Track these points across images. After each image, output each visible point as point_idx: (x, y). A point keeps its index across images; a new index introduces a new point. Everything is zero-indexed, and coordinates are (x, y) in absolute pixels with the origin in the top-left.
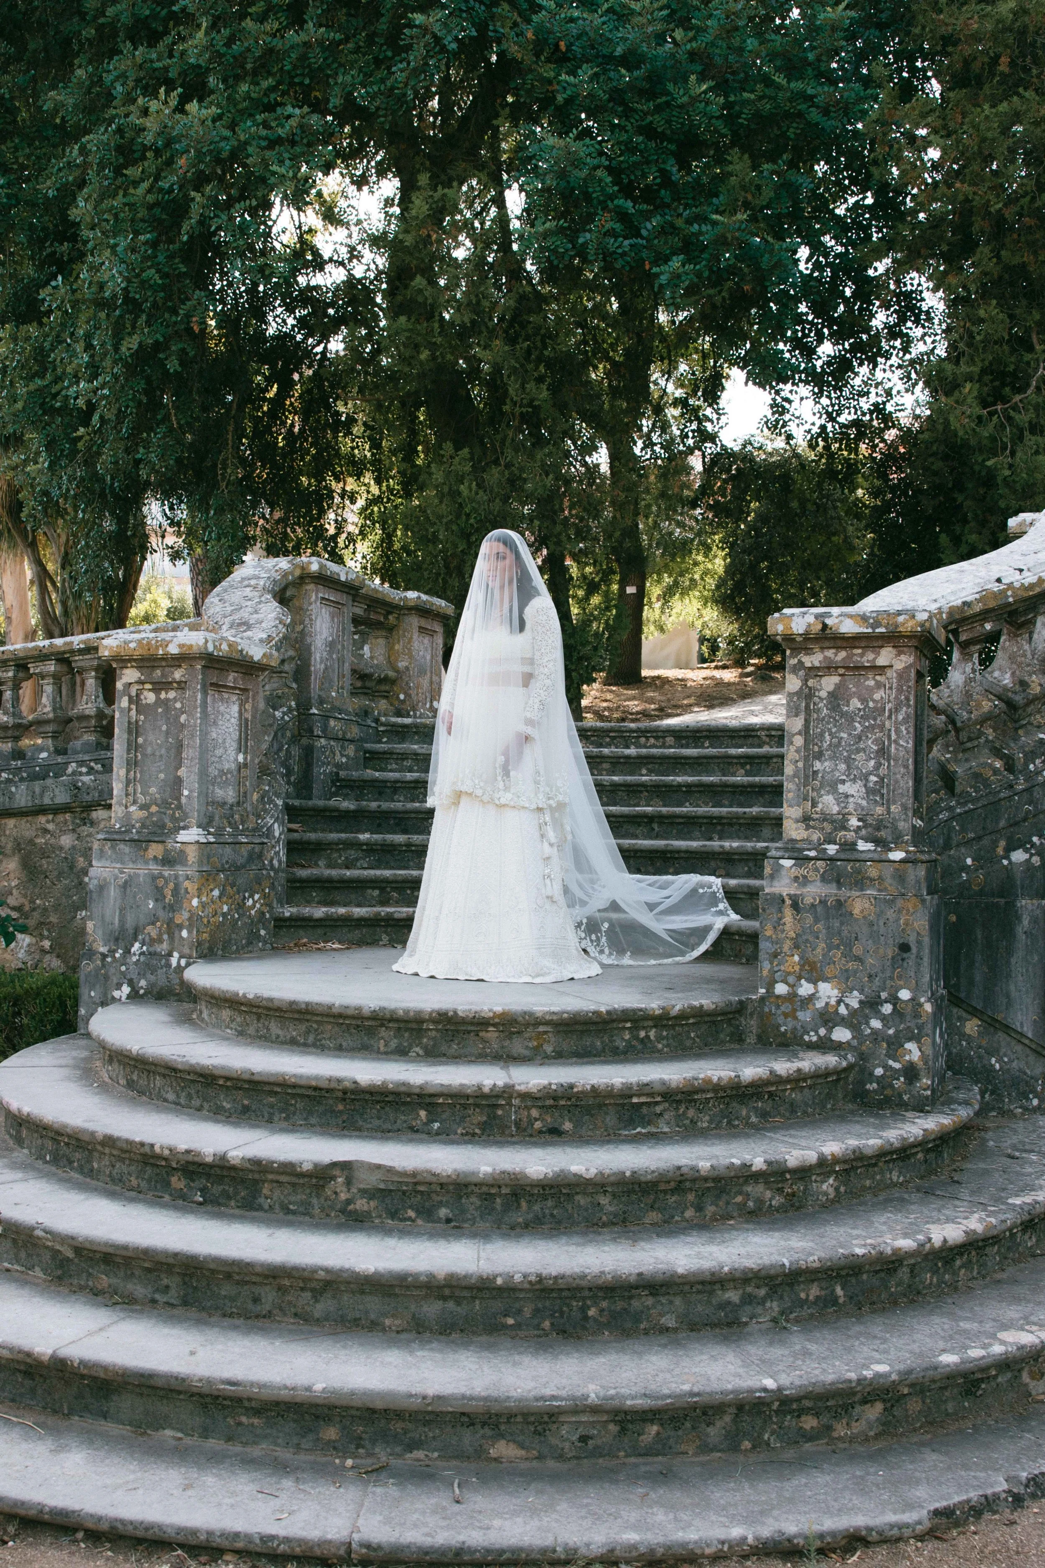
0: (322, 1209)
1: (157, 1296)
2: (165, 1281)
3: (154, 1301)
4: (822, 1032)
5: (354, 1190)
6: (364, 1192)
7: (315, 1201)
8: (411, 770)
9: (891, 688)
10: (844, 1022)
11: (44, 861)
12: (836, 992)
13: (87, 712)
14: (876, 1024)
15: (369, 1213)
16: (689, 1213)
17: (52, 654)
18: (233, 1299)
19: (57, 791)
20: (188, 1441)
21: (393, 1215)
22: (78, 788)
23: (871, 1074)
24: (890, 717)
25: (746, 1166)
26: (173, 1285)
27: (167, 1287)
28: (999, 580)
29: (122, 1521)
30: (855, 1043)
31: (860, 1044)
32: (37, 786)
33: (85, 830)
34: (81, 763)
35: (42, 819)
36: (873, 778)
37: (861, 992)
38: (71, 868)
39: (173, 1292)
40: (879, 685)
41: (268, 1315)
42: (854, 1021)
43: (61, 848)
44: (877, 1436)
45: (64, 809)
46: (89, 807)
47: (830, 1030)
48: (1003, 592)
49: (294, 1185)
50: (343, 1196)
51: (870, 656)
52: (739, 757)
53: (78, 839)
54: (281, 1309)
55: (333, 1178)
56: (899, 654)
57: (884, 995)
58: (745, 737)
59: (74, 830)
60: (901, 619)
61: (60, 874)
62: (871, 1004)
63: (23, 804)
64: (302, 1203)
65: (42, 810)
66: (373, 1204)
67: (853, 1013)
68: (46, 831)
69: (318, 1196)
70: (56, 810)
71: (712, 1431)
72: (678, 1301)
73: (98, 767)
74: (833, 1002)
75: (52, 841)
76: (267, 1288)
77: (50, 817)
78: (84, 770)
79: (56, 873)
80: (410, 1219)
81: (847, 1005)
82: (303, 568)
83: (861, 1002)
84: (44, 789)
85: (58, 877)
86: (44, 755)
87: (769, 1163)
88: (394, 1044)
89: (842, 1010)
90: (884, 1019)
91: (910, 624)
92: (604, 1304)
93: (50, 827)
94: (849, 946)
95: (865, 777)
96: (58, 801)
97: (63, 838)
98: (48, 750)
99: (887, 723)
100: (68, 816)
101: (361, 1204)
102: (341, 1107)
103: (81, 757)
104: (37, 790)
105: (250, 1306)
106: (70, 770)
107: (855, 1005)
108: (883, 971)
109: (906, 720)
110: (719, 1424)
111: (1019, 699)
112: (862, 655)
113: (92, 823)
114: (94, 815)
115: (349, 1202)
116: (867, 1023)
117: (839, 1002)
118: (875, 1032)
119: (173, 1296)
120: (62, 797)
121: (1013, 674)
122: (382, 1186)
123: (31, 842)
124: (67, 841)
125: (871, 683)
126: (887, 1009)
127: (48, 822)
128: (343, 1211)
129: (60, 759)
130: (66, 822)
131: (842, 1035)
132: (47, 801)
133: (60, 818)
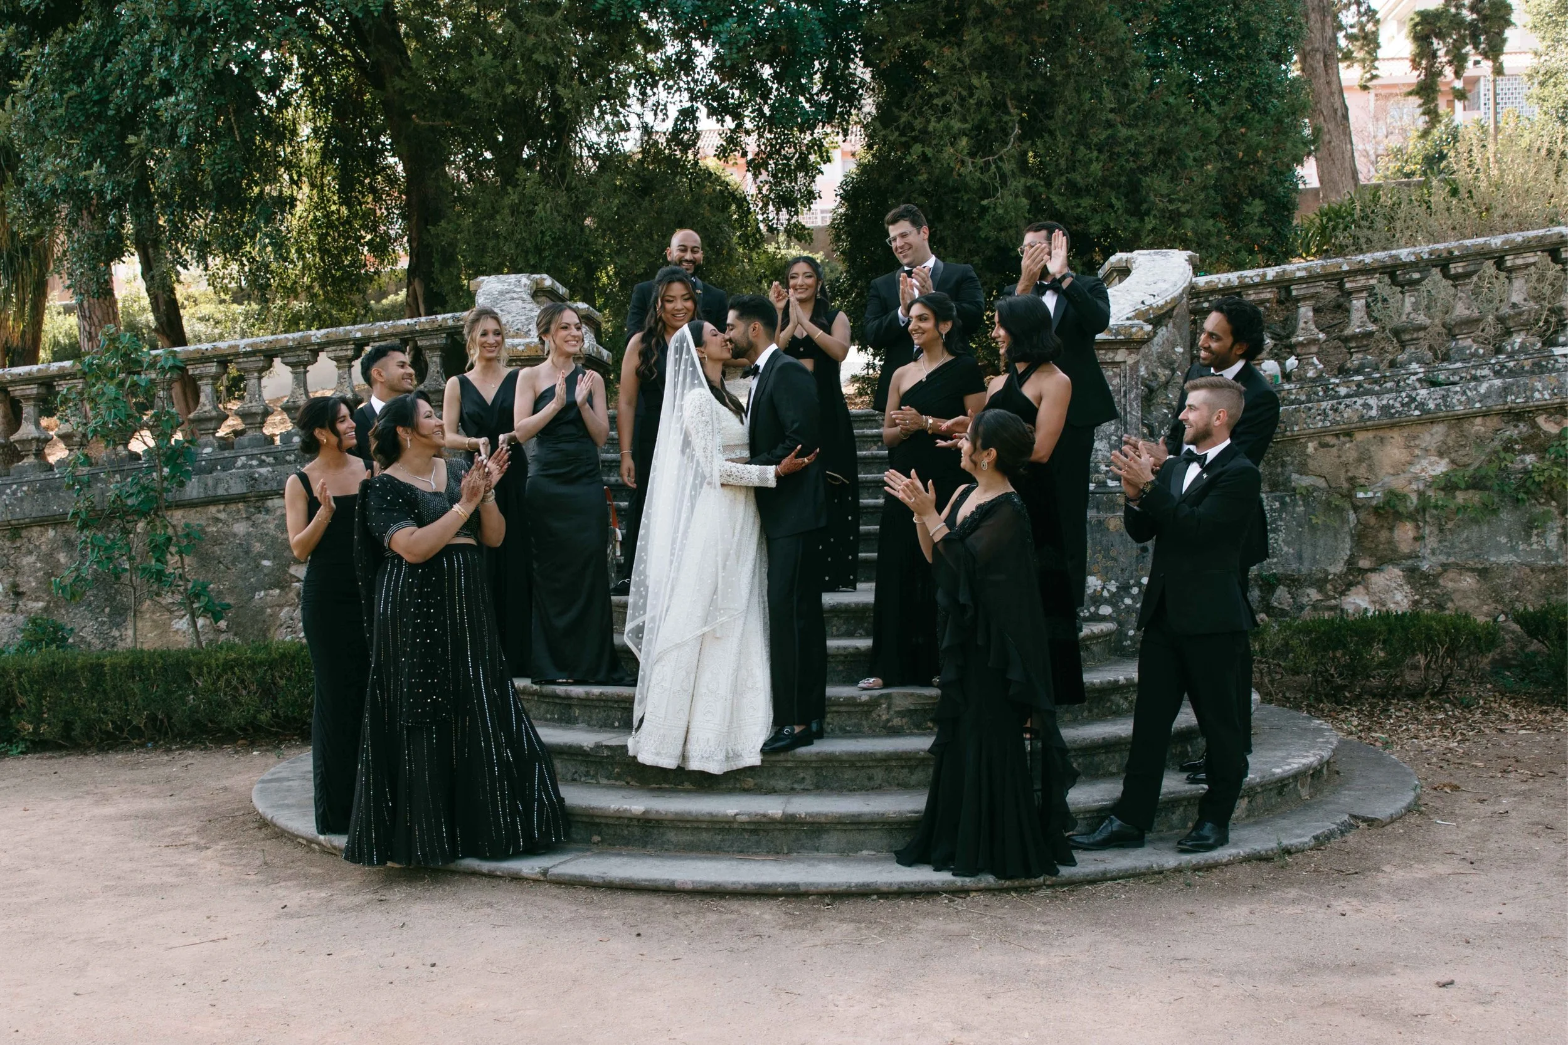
0: (870, 727)
1: (796, 786)
2: (802, 775)
3: (793, 789)
4: (1092, 609)
5: (892, 712)
6: (899, 714)
7: (864, 723)
8: (608, 452)
9: (1125, 377)
10: (1107, 602)
11: (216, 548)
12: (1099, 582)
13: (254, 410)
14: (1128, 601)
15: (902, 726)
16: (1085, 714)
17: (215, 357)
18: (852, 780)
19: (232, 483)
20: (879, 855)
21: (918, 727)
22: (255, 479)
23: (1126, 635)
24: (1125, 396)
25: (1116, 682)
26: (808, 777)
27: (804, 778)
28: (1143, 303)
29: (906, 883)
30: (1115, 615)
31: (1119, 615)
32: (210, 479)
33: (261, 517)
34: (252, 457)
35: (213, 509)
36: (1114, 438)
37: (1117, 580)
38: (247, 553)
39: (808, 781)
40: (1115, 375)
41: (880, 787)
42: (1113, 600)
43: (235, 535)
44: (1248, 816)
45: (242, 498)
46: (265, 496)
47: (1098, 608)
48: (1147, 310)
49: (848, 713)
50: (884, 717)
51: (1111, 355)
52: (873, 436)
53: (253, 526)
54: (888, 782)
55: (880, 705)
56: (1130, 354)
57: (1132, 582)
58: (865, 421)
59: (248, 518)
60: (1134, 330)
61: (235, 560)
62: (1124, 589)
63: (195, 495)
64: (855, 725)
65: (214, 501)
66: (904, 720)
67: (1113, 595)
68: (218, 520)
69: (867, 719)
70: (228, 500)
71: (1174, 817)
72: (1117, 756)
73: (271, 460)
74: (1099, 588)
75: (225, 529)
76: (878, 770)
77: (222, 507)
78: (255, 463)
79: (230, 558)
80: (929, 728)
81: (1108, 591)
82: (537, 284)
83: (1117, 587)
84: (217, 481)
85: (233, 563)
86: (208, 450)
87: (1127, 679)
88: (843, 629)
89: (1106, 594)
90: (1133, 597)
91: (1140, 333)
92: (1080, 760)
93: (222, 516)
94: (1107, 550)
95: (1109, 437)
96: (233, 491)
97: (236, 526)
98: (212, 445)
99: (1123, 400)
100: (241, 506)
101: (897, 722)
102: (841, 668)
103: (249, 451)
104: (210, 482)
105: (866, 782)
106: (239, 463)
107: (1114, 590)
108: (1131, 566)
109: (1136, 398)
110: (1178, 813)
111: (1154, 384)
112: (1105, 354)
113: (268, 511)
114: (269, 503)
115: (888, 721)
116: (1122, 601)
117: (1103, 588)
118: (1128, 606)
119: (808, 783)
120: (237, 488)
121: (1147, 368)
122: (912, 707)
123: (202, 530)
124: (240, 528)
125: (1111, 373)
126: (1135, 591)
127: (219, 511)
128: (884, 727)
129: (226, 454)
130: (239, 511)
131: (1106, 610)
132: (221, 492)
133: (233, 507)
